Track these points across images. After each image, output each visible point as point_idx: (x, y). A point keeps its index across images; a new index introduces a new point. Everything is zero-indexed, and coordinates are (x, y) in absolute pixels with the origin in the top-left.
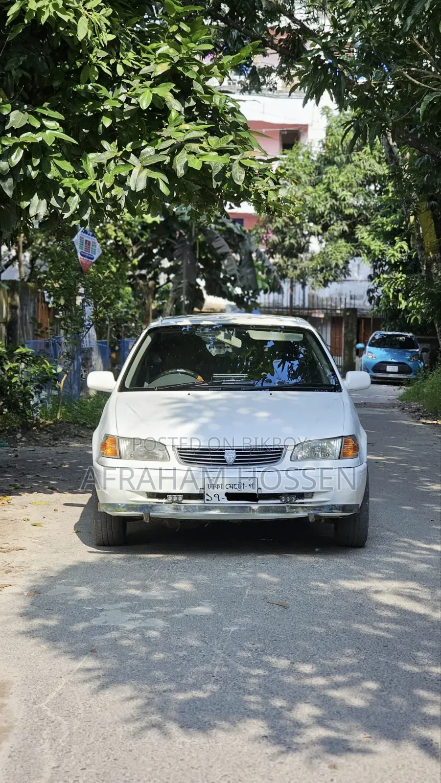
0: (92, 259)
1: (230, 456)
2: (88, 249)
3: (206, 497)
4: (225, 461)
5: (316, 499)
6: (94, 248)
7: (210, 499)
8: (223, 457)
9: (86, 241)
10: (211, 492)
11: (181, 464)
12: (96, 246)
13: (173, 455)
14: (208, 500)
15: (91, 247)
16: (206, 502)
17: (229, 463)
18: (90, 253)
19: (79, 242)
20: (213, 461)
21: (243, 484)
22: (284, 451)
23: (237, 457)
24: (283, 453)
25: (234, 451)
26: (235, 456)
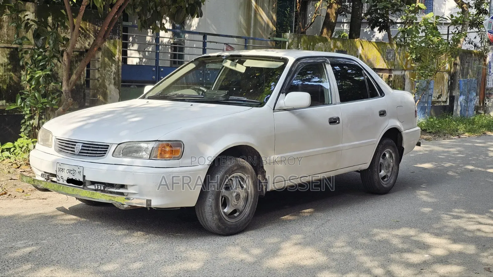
3: (58, 178)
8: (74, 148)
11: (55, 150)
13: (54, 143)
16: (58, 182)
17: (75, 153)
19: (488, 25)
21: (75, 171)
22: (109, 148)
23: (82, 149)
24: (108, 150)
25: (81, 144)
26: (81, 148)
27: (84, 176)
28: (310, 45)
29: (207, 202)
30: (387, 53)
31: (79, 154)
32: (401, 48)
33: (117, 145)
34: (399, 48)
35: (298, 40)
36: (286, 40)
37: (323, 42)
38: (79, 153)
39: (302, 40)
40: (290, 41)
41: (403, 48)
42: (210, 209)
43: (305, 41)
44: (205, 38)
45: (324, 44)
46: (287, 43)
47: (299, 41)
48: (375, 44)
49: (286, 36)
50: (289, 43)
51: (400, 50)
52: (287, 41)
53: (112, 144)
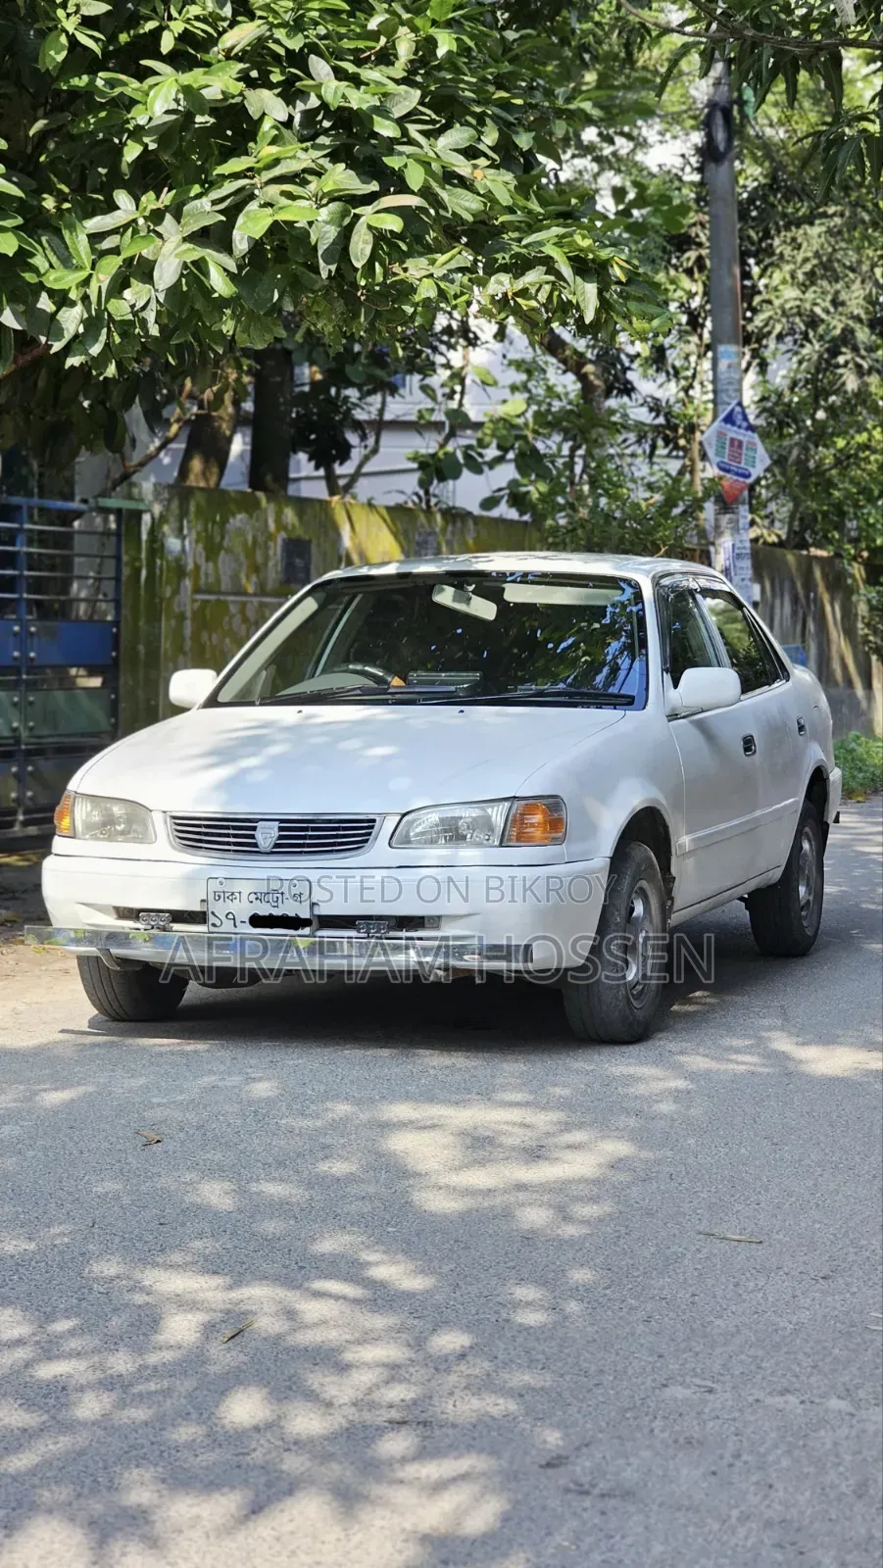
0: (748, 476)
1: (266, 836)
2: (736, 457)
3: (212, 919)
4: (255, 845)
5: (448, 930)
6: (752, 454)
7: (218, 923)
8: (253, 837)
9: (732, 440)
10: (220, 908)
11: (173, 847)
12: (755, 451)
13: (161, 829)
14: (214, 925)
15: (744, 451)
16: (212, 929)
17: (262, 849)
18: (742, 465)
19: (714, 442)
20: (235, 844)
21: (282, 894)
22: (377, 825)
23: (281, 837)
24: (374, 831)
25: (277, 824)
26: (276, 834)
27: (313, 905)
28: (214, 522)
30: (418, 544)
31: (274, 850)
32: (454, 523)
33: (398, 818)
34: (450, 528)
35: (181, 506)
36: (141, 507)
37: (247, 511)
39: (192, 508)
40: (157, 509)
41: (459, 524)
43: (199, 512)
45: (251, 516)
46: (146, 518)
47: (183, 513)
48: (384, 512)
49: (140, 493)
50: (153, 518)
51: (453, 533)
52: (146, 511)
53: (384, 815)
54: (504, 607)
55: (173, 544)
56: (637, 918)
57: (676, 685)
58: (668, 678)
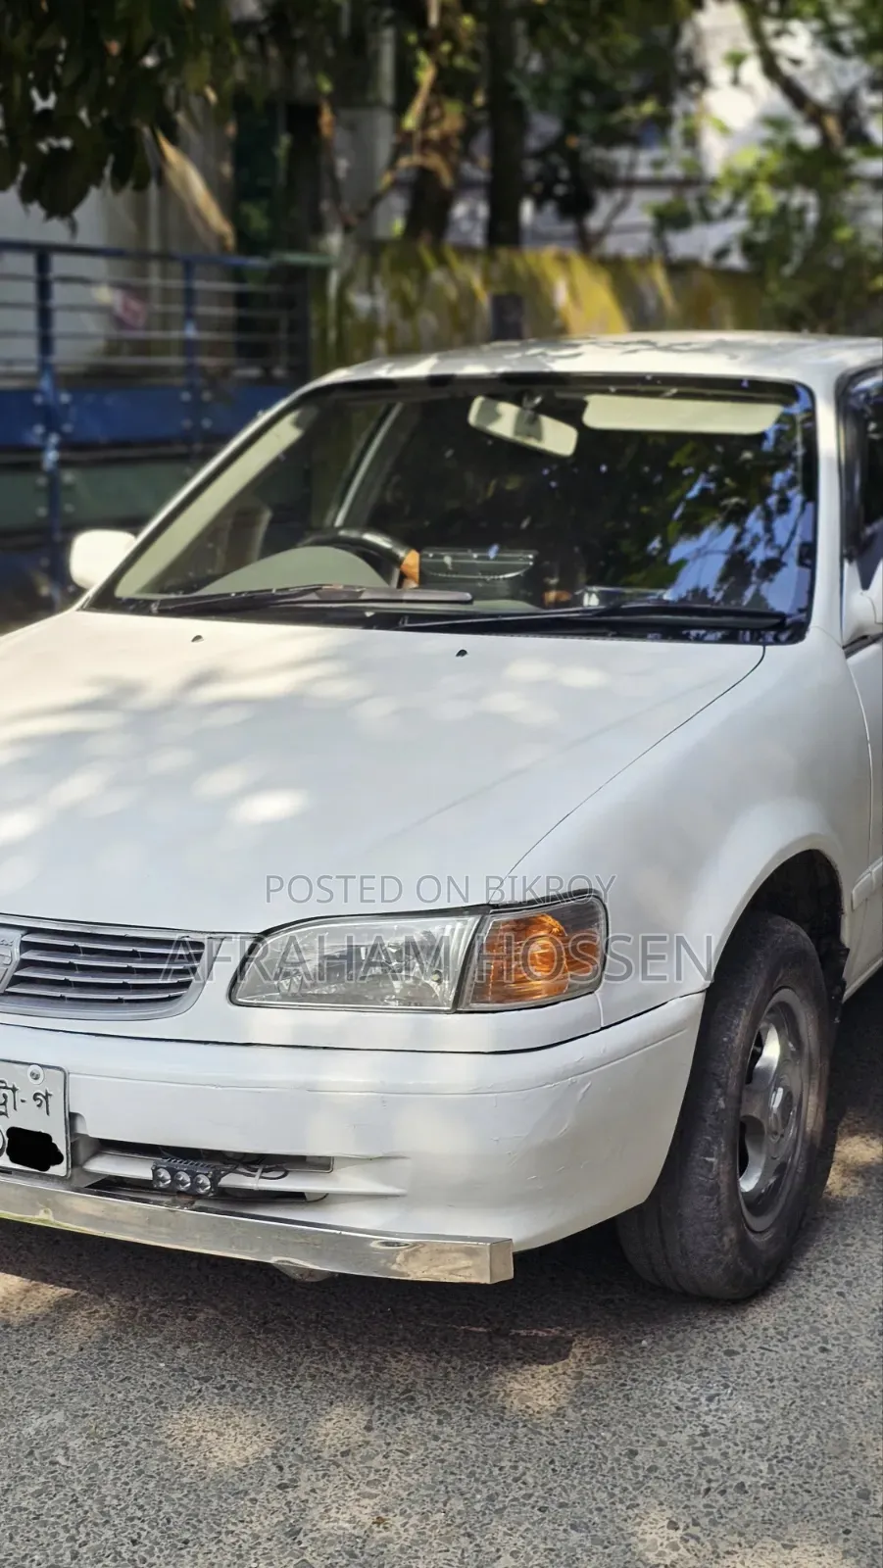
21: (14, 1090)
23: (20, 964)
25: (16, 936)
26: (17, 958)
27: (72, 1118)
29: (697, 1170)
31: (10, 990)
36: (328, 262)
38: (10, 985)
42: (713, 1204)
44: (43, 265)
46: (333, 275)
49: (327, 249)
50: (341, 275)
52: (334, 267)
53: (224, 936)
54: (588, 437)
55: (361, 302)
56: (765, 1072)
57: (866, 584)
58: (851, 571)
